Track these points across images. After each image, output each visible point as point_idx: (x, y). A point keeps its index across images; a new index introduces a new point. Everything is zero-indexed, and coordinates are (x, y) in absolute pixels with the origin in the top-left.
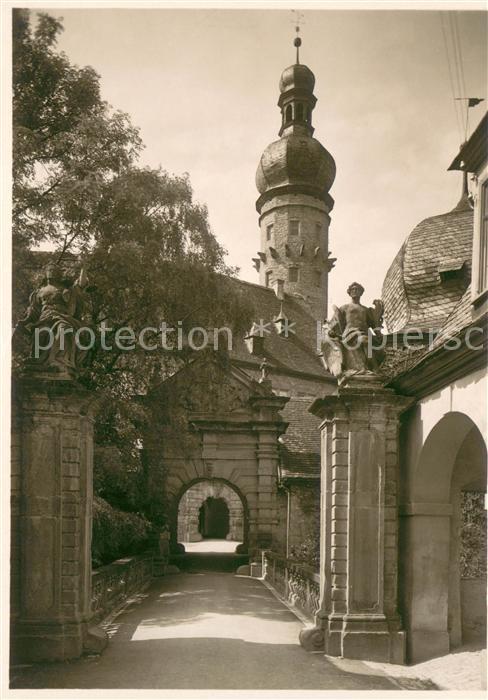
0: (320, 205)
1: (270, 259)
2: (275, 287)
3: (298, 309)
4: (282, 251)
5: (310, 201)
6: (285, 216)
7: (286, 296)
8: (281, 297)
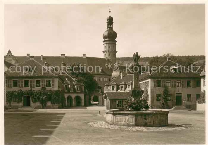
0: (114, 42)
1: (105, 52)
2: (106, 58)
3: (110, 61)
4: (107, 51)
5: (112, 42)
6: (108, 45)
7: (108, 59)
8: (107, 60)
